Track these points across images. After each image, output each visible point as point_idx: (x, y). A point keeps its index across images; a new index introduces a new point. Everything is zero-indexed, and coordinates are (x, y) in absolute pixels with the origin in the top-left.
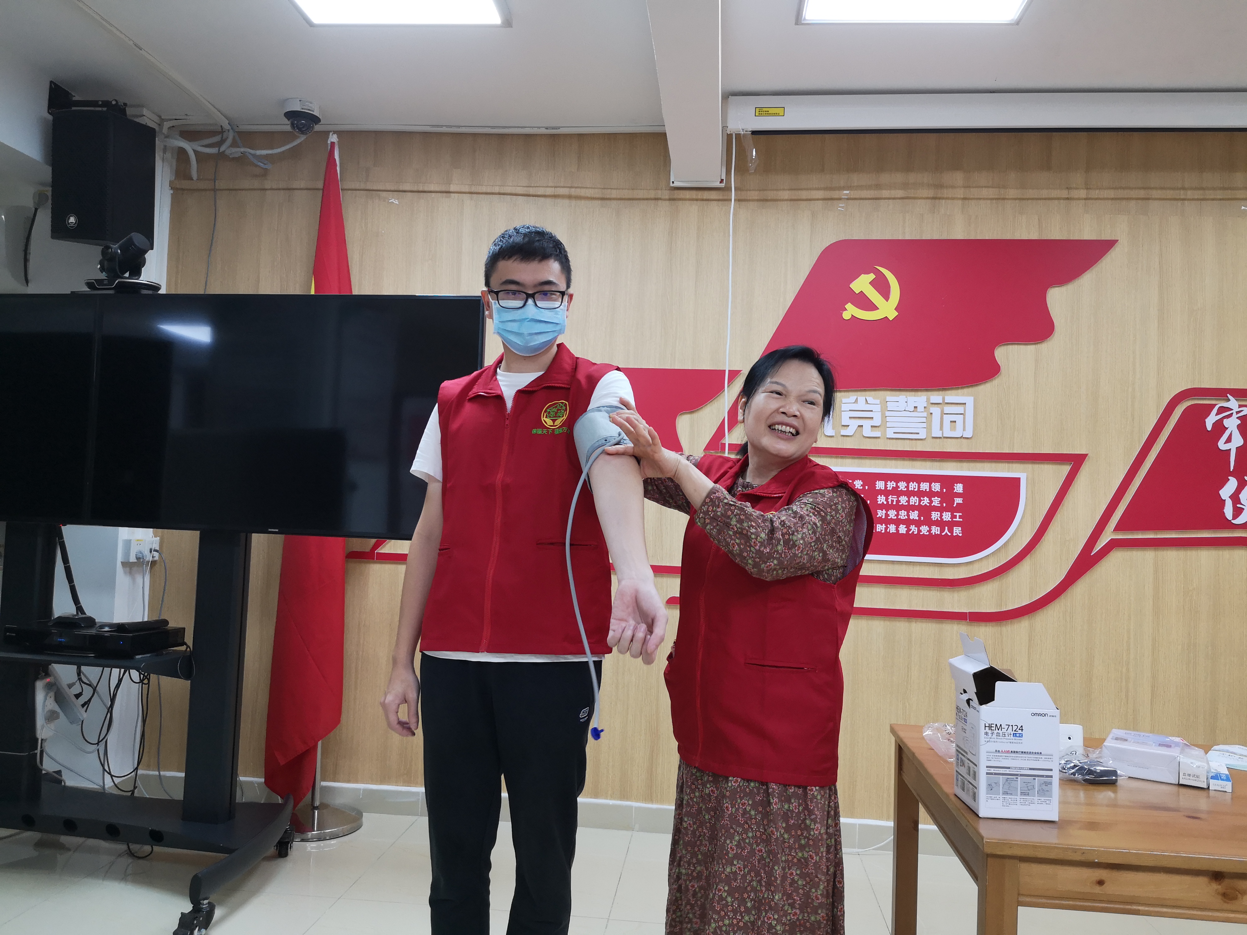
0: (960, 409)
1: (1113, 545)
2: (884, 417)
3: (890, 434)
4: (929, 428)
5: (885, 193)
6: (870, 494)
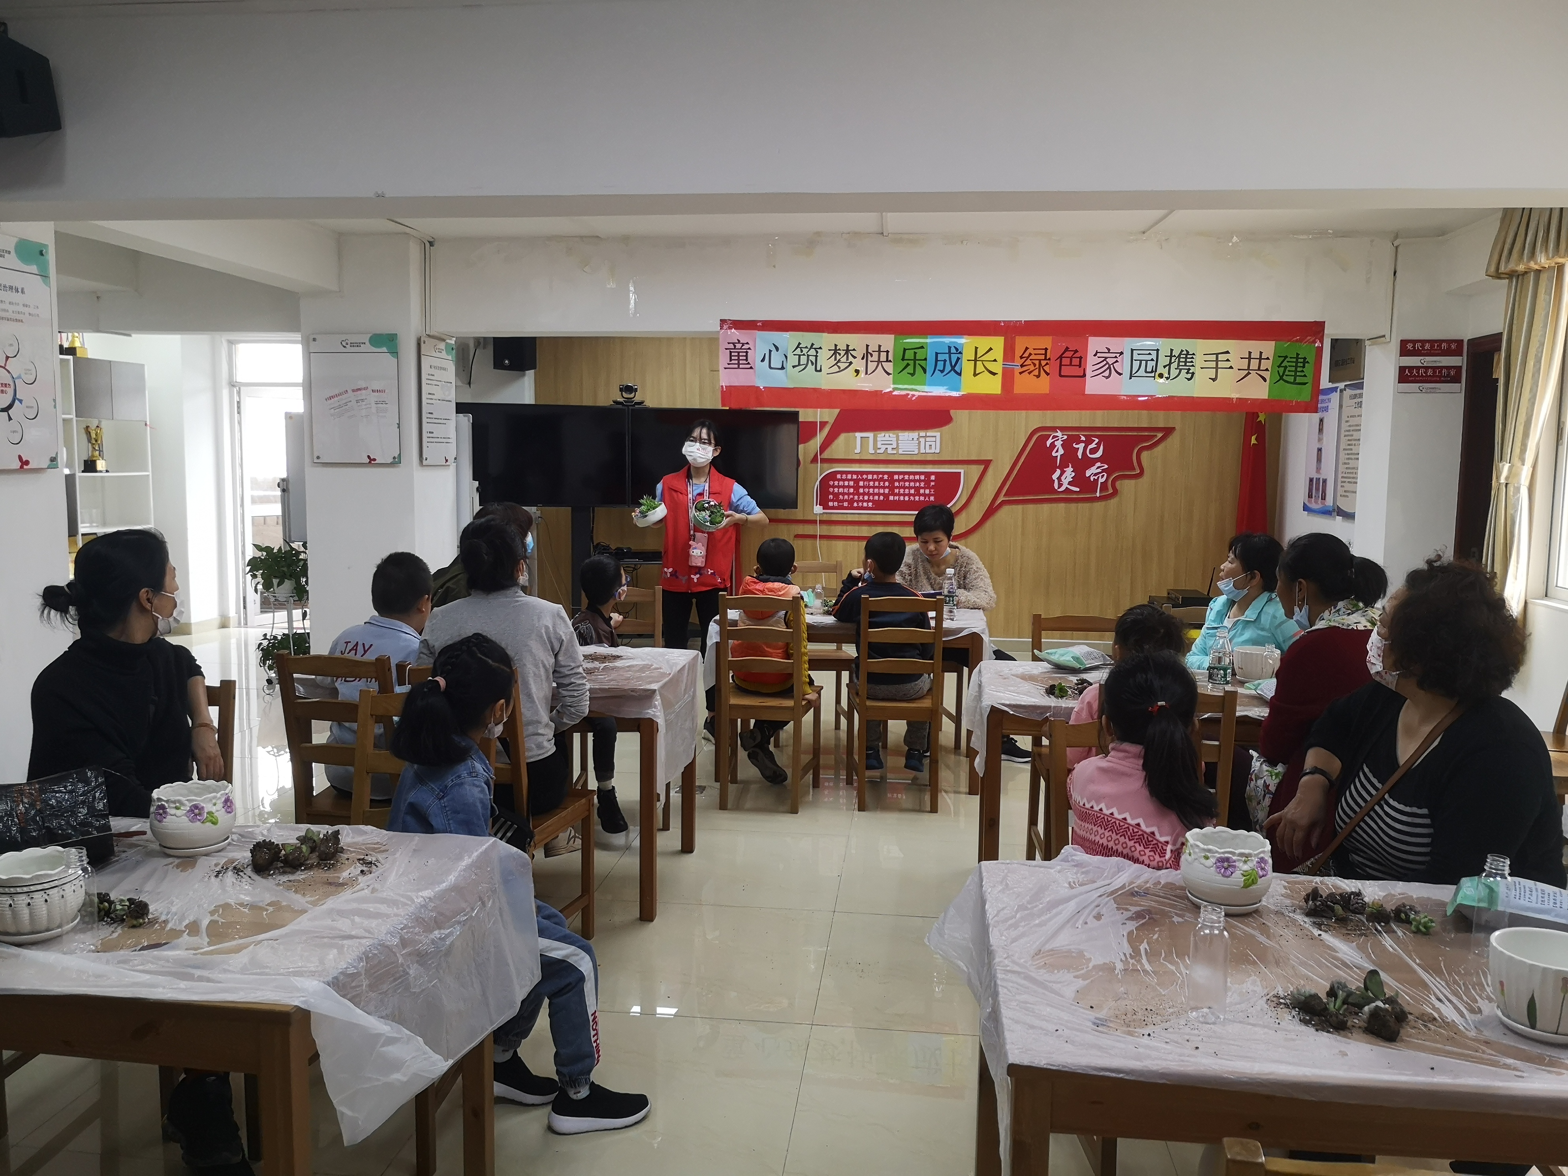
0: (934, 439)
1: (1003, 503)
2: (898, 444)
3: (900, 452)
4: (919, 449)
6: (892, 481)
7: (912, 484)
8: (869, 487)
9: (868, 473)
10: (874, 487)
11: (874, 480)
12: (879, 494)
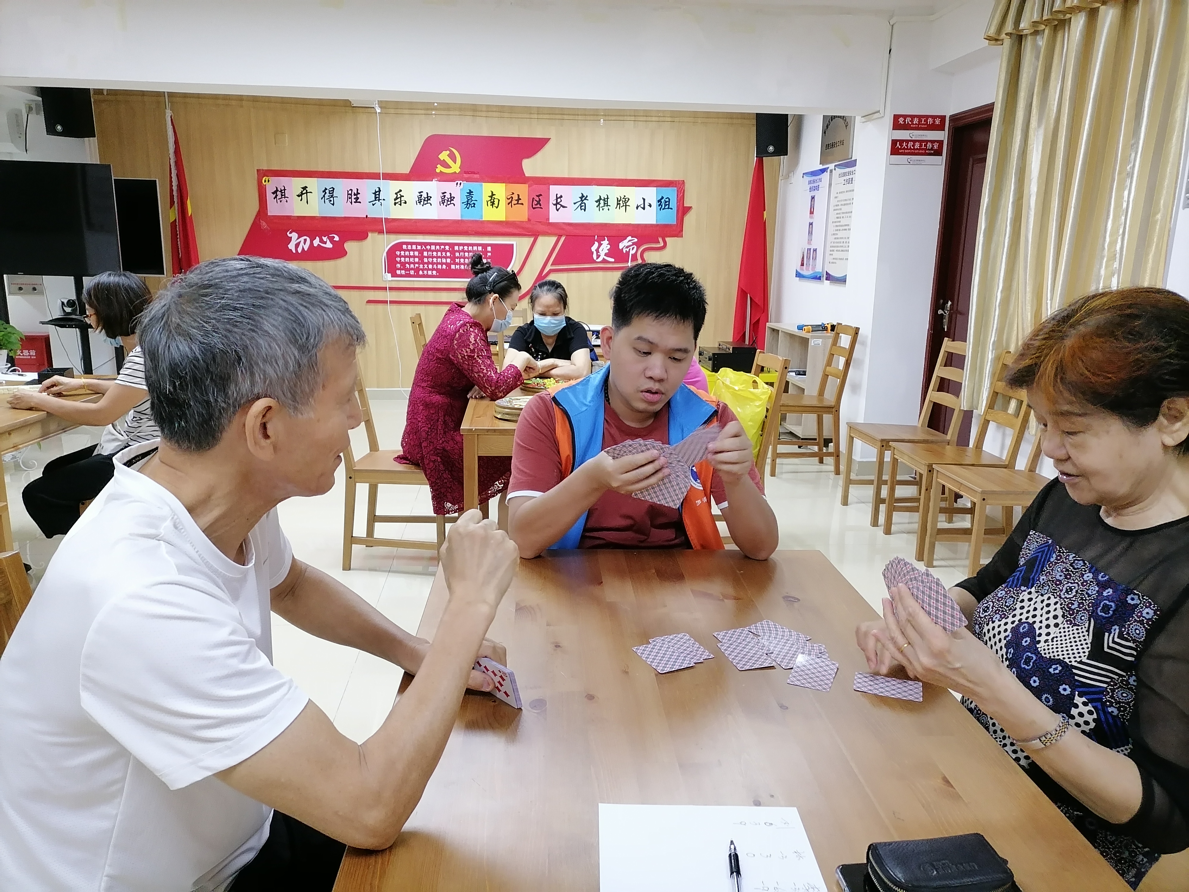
1: (551, 271)
5: (451, 113)
6: (453, 252)
8: (433, 257)
9: (431, 244)
10: (437, 257)
11: (437, 251)
12: (442, 264)
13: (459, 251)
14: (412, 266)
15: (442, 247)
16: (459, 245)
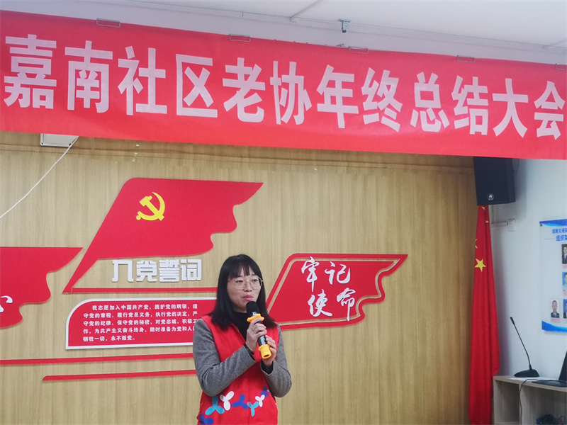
0: (195, 266)
2: (158, 271)
3: (161, 280)
4: (180, 276)
5: (156, 155)
6: (153, 311)
7: (174, 314)
8: (128, 319)
9: (126, 303)
10: (134, 319)
11: (133, 311)
12: (139, 326)
13: (160, 311)
14: (103, 330)
15: (140, 306)
16: (160, 303)
